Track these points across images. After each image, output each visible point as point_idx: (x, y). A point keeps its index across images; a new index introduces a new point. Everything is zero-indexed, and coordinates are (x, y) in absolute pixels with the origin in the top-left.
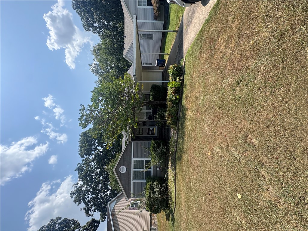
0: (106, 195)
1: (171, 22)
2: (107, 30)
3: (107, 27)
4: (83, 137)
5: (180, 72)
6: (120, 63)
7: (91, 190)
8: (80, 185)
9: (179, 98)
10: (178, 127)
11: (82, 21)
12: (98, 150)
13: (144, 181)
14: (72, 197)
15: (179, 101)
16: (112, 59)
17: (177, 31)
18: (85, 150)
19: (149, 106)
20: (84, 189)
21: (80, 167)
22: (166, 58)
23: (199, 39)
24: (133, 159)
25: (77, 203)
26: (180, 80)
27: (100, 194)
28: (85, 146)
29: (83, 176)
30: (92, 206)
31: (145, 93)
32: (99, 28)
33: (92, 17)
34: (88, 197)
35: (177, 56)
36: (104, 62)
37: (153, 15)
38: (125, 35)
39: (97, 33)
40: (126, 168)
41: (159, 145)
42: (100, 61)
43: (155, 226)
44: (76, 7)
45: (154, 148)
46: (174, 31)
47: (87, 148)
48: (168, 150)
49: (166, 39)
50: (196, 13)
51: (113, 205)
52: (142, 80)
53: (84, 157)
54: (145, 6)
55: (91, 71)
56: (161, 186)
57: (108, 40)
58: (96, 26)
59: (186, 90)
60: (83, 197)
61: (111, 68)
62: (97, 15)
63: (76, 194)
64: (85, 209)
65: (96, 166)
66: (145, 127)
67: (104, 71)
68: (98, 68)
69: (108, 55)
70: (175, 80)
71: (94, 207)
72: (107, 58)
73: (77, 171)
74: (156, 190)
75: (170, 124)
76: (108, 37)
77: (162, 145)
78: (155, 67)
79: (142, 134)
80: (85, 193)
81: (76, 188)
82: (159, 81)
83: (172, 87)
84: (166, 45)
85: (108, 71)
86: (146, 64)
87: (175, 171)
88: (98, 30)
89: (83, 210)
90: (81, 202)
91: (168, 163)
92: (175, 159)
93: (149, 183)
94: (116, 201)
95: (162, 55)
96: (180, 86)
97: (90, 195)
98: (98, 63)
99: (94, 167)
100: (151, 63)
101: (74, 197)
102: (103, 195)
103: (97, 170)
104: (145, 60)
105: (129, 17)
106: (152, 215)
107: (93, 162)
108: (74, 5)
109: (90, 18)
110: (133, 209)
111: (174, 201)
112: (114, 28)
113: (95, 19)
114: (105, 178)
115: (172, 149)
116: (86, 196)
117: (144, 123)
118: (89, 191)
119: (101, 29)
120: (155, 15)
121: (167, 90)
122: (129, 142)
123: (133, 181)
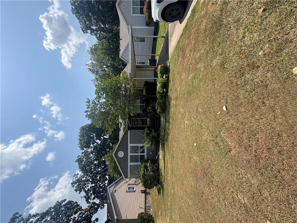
0: (104, 185)
1: (160, 29)
2: (103, 32)
3: (103, 30)
4: (82, 131)
5: (166, 71)
6: (115, 62)
7: (91, 180)
8: (80, 175)
9: (166, 91)
10: (166, 114)
11: (81, 24)
12: (97, 143)
13: (140, 163)
14: (73, 186)
15: (166, 94)
16: (108, 59)
17: (164, 37)
18: (85, 143)
19: (142, 100)
20: (84, 179)
21: (80, 158)
22: (157, 58)
23: (177, 47)
24: (130, 145)
25: (78, 191)
26: (166, 77)
27: (98, 183)
28: (84, 139)
29: (84, 166)
30: (91, 194)
31: (139, 89)
32: (96, 30)
33: (90, 21)
34: (88, 186)
35: (165, 57)
36: (100, 61)
37: (145, 23)
38: (121, 38)
39: (95, 35)
40: (123, 153)
41: (151, 131)
42: (97, 60)
43: (149, 204)
44: (76, 12)
45: (147, 134)
46: (162, 37)
47: (87, 141)
48: (159, 135)
49: (156, 42)
50: (176, 27)
51: (112, 189)
52: (136, 78)
53: (83, 149)
54: (138, 14)
55: (88, 70)
56: (153, 165)
57: (104, 41)
58: (93, 28)
59: (171, 84)
60: (83, 187)
61: (107, 67)
62: (95, 19)
63: (77, 184)
64: (85, 197)
65: (94, 158)
66: (139, 118)
67: (100, 70)
68: (94, 67)
69: (104, 55)
70: (162, 77)
71: (93, 195)
72: (104, 58)
73: (78, 163)
74: (149, 168)
75: (159, 112)
76: (104, 39)
77: (154, 130)
78: (148, 66)
79: (137, 125)
80: (85, 183)
81: (76, 178)
82: (151, 79)
83: (160, 83)
84: (157, 47)
85: (104, 70)
86: (140, 63)
87: (164, 150)
88: (96, 32)
89: (83, 198)
90: (82, 190)
91: (159, 147)
92: (164, 141)
93: (144, 164)
94: (114, 185)
95: (154, 55)
96: (166, 81)
97: (89, 184)
98: (94, 62)
99: (93, 159)
100: (144, 62)
101: (75, 186)
102: (102, 185)
103: (96, 162)
104: (138, 60)
105: (125, 23)
106: (146, 196)
107: (92, 154)
108: (73, 10)
109: (88, 21)
110: (130, 192)
111: (163, 175)
112: (110, 31)
113: (93, 23)
114: (103, 168)
115: (162, 134)
116: (86, 186)
117: (139, 115)
118: (88, 180)
119: (98, 31)
120: (147, 23)
121: (157, 85)
122: (126, 130)
123: (130, 164)
